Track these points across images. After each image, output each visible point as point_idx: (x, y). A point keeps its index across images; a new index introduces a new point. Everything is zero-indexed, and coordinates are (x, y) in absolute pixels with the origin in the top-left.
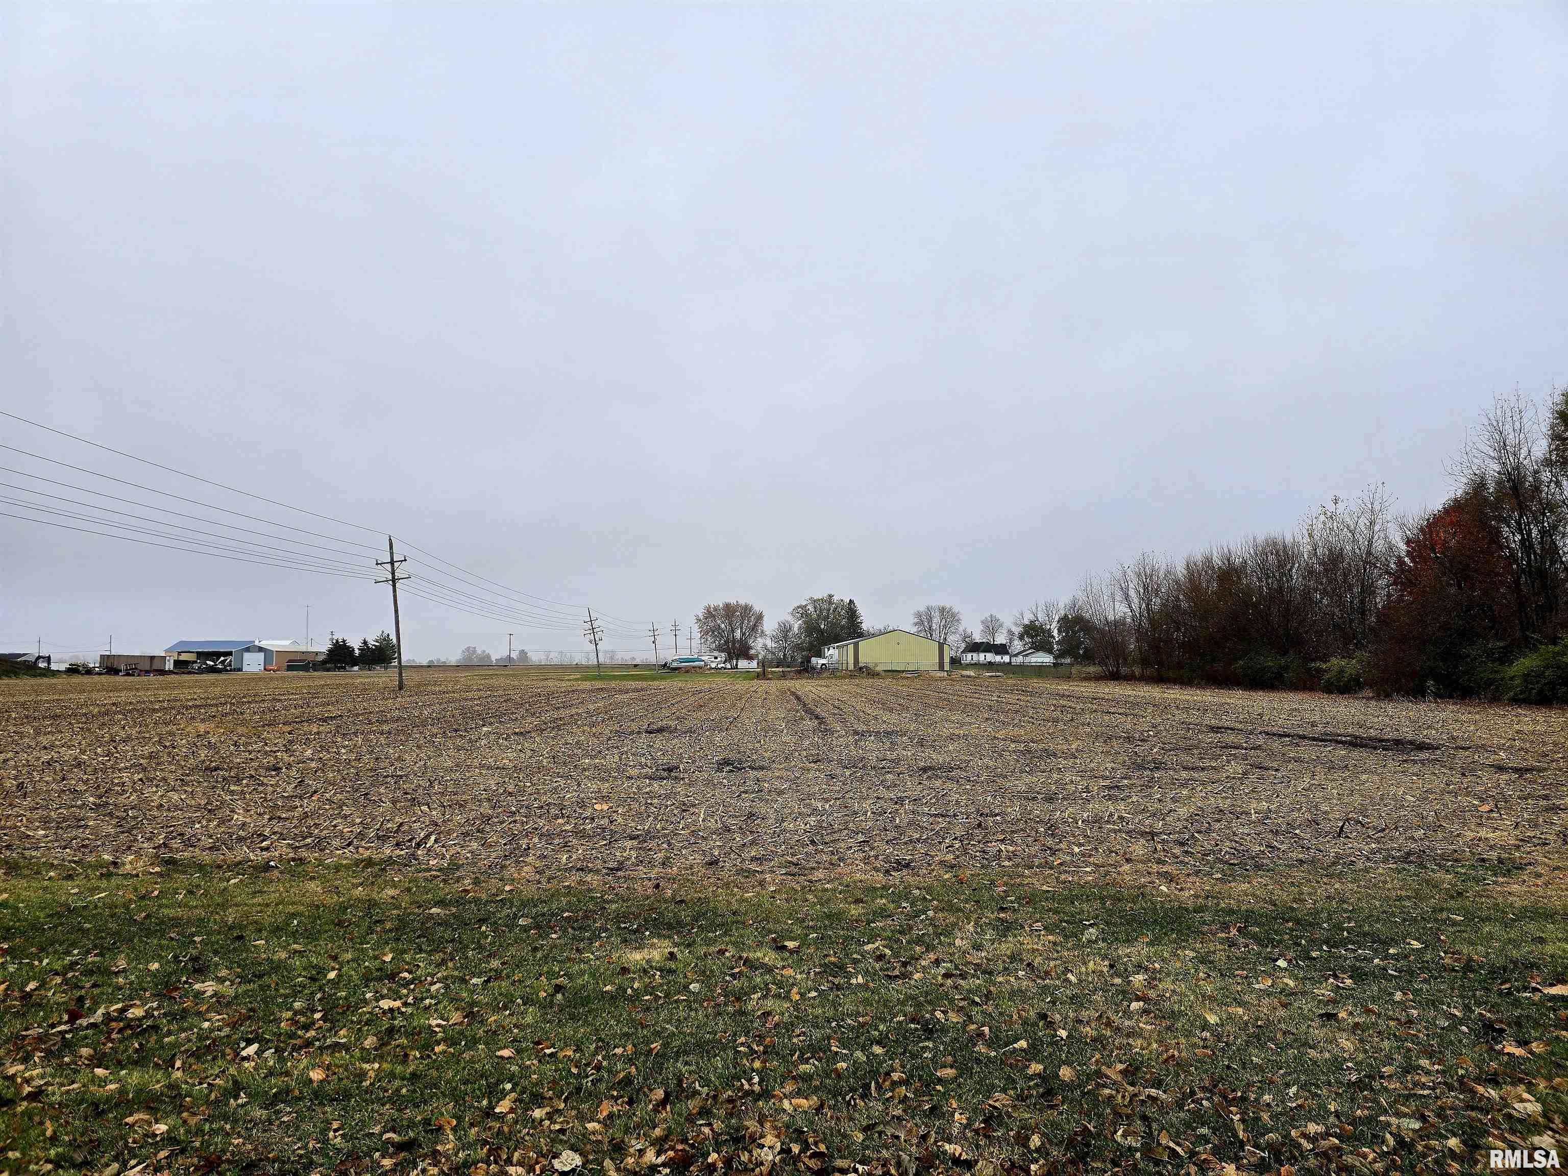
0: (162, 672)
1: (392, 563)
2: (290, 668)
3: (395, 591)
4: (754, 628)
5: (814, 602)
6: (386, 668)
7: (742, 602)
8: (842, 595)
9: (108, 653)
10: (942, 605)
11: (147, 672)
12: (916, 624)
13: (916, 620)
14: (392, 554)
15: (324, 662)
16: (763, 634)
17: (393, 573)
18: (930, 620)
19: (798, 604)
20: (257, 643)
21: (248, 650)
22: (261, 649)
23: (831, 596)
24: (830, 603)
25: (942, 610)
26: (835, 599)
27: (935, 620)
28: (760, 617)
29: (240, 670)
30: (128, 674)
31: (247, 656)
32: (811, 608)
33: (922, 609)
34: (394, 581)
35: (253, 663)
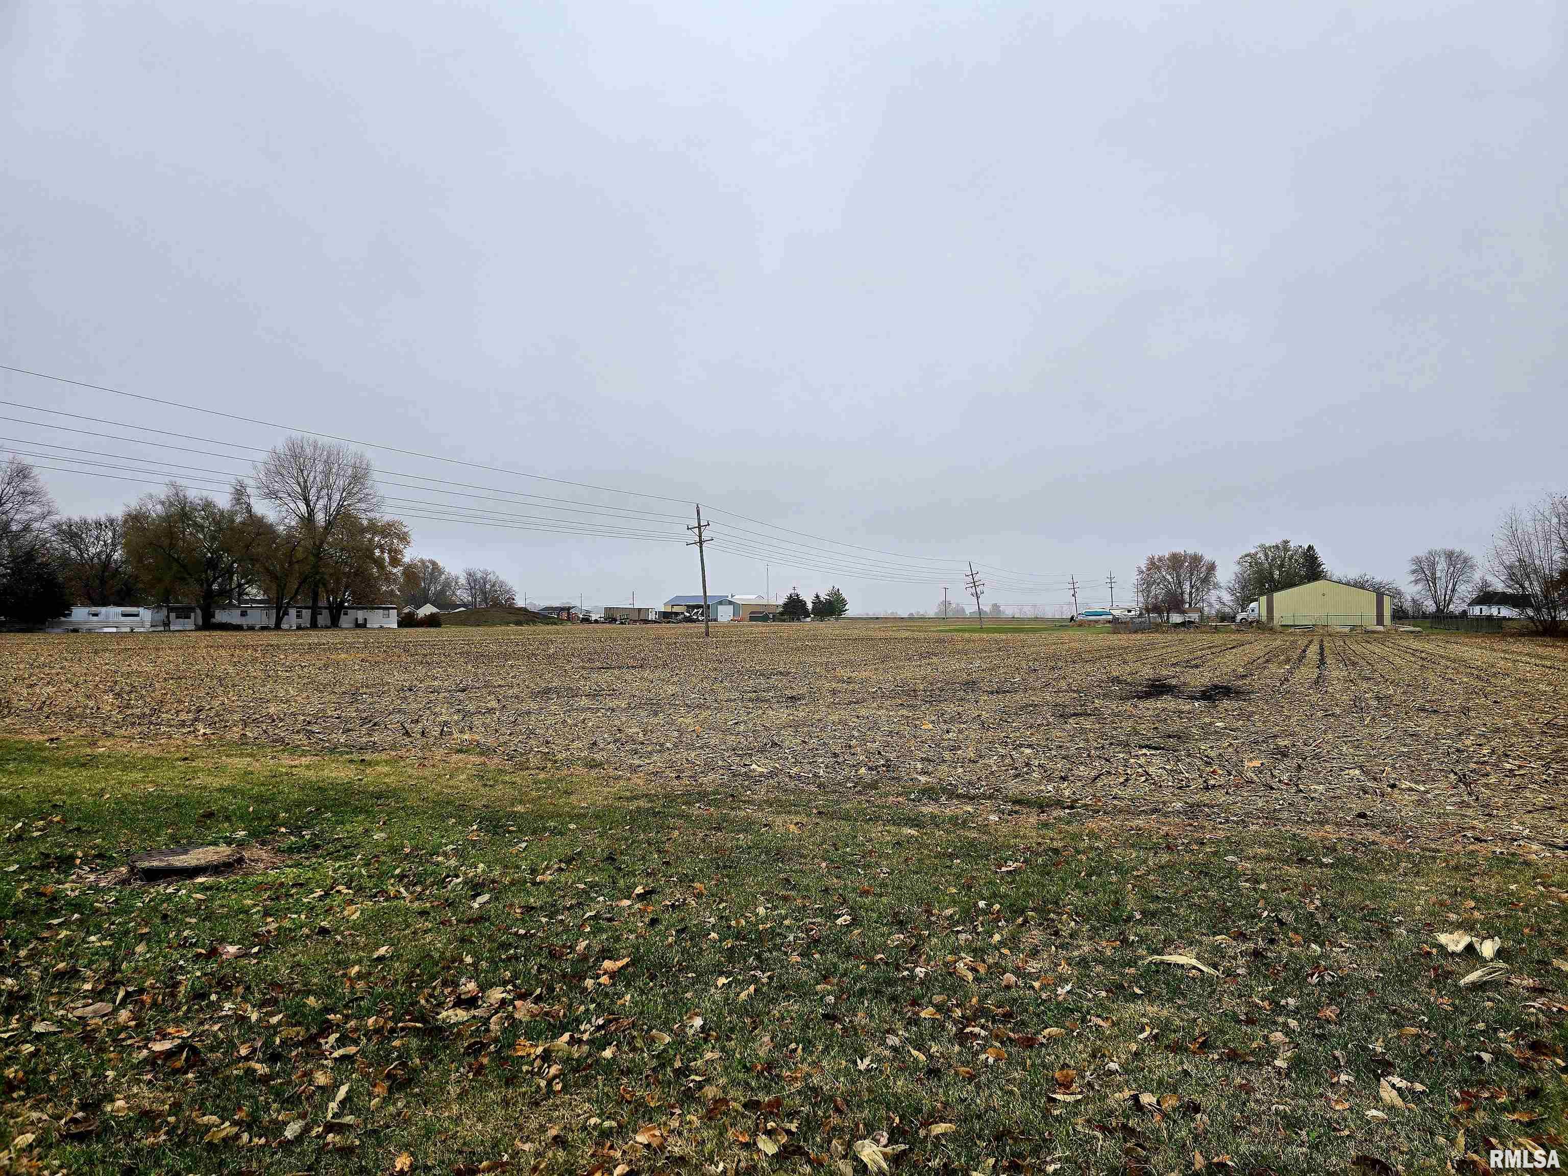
0: (646, 621)
1: (699, 527)
2: (752, 619)
3: (701, 551)
4: (1206, 581)
5: (1265, 549)
6: (837, 619)
7: (1191, 551)
8: (1299, 541)
9: (631, 606)
10: (1449, 547)
11: (635, 621)
12: (1414, 572)
13: (1414, 567)
14: (699, 519)
15: (782, 614)
16: (1217, 586)
17: (700, 536)
18: (1433, 565)
19: (1244, 553)
20: (730, 598)
21: (721, 603)
22: (730, 603)
23: (1286, 542)
24: (1286, 549)
25: (1450, 556)
26: (1292, 545)
27: (1439, 567)
28: (1212, 567)
29: (716, 620)
30: (622, 623)
31: (720, 607)
32: (1261, 555)
33: (1422, 553)
34: (701, 542)
35: (725, 614)
